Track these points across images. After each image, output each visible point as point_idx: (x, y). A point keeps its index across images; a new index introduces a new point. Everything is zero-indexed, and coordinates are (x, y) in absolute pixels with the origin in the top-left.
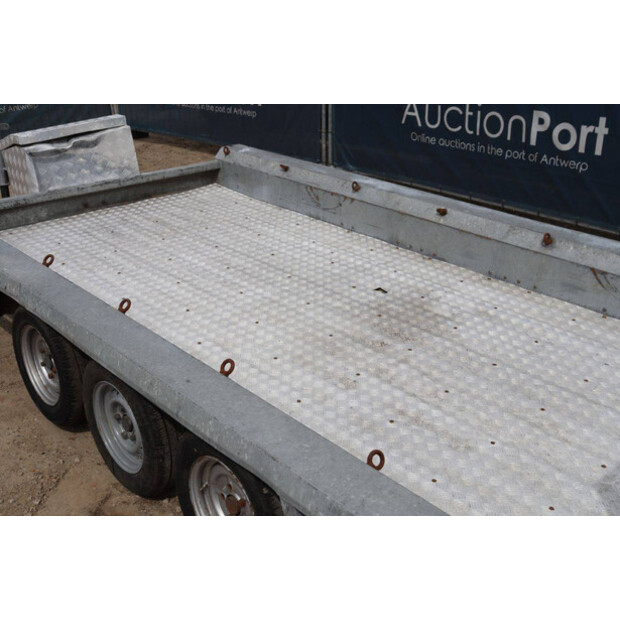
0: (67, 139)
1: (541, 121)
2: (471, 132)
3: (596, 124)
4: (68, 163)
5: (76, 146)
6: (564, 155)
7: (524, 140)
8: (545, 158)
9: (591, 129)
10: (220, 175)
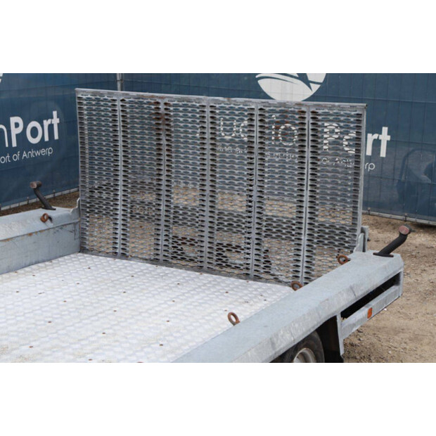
7: (7, 145)
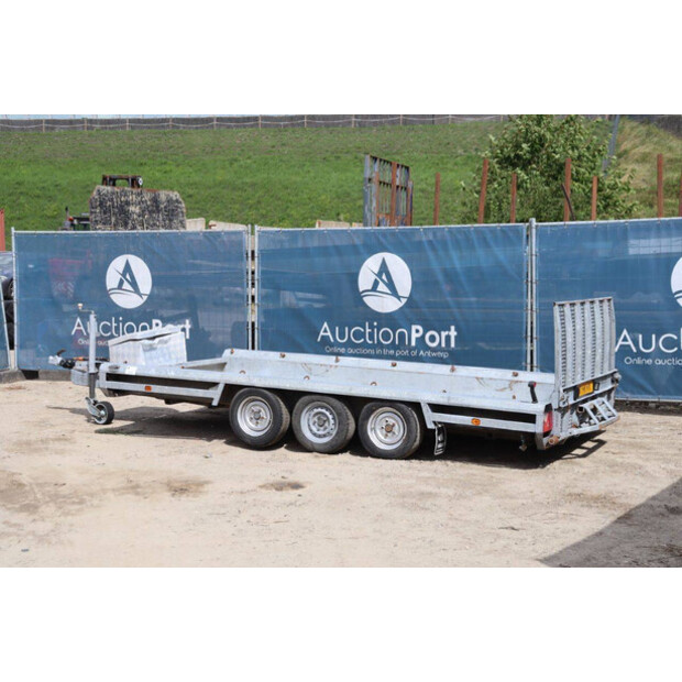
0: (154, 338)
1: (417, 331)
2: (370, 342)
3: (449, 330)
4: (153, 353)
5: (160, 342)
6: (434, 350)
8: (422, 352)
9: (447, 333)
10: (226, 367)
